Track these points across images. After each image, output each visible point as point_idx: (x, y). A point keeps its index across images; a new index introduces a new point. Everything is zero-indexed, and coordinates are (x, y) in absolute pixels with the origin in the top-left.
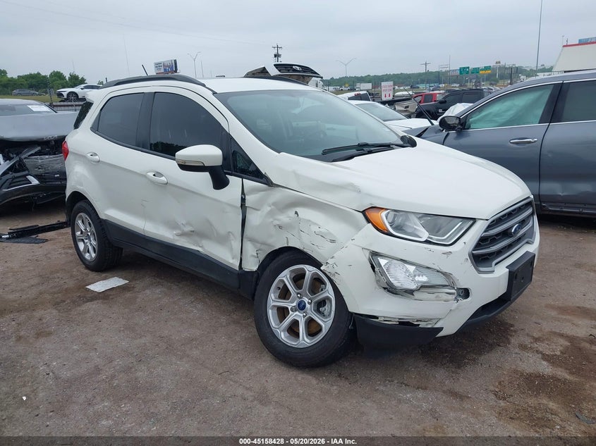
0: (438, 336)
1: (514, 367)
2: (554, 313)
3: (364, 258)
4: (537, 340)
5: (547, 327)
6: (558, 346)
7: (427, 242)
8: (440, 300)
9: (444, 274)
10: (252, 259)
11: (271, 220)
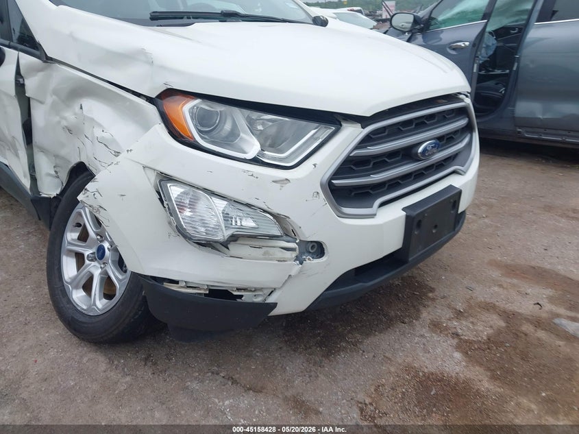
0: (270, 315)
1: (409, 360)
2: (496, 274)
3: (147, 183)
4: (459, 315)
5: (482, 294)
6: (484, 327)
7: (256, 161)
8: (271, 260)
9: (277, 217)
10: (49, 179)
11: (57, 119)
